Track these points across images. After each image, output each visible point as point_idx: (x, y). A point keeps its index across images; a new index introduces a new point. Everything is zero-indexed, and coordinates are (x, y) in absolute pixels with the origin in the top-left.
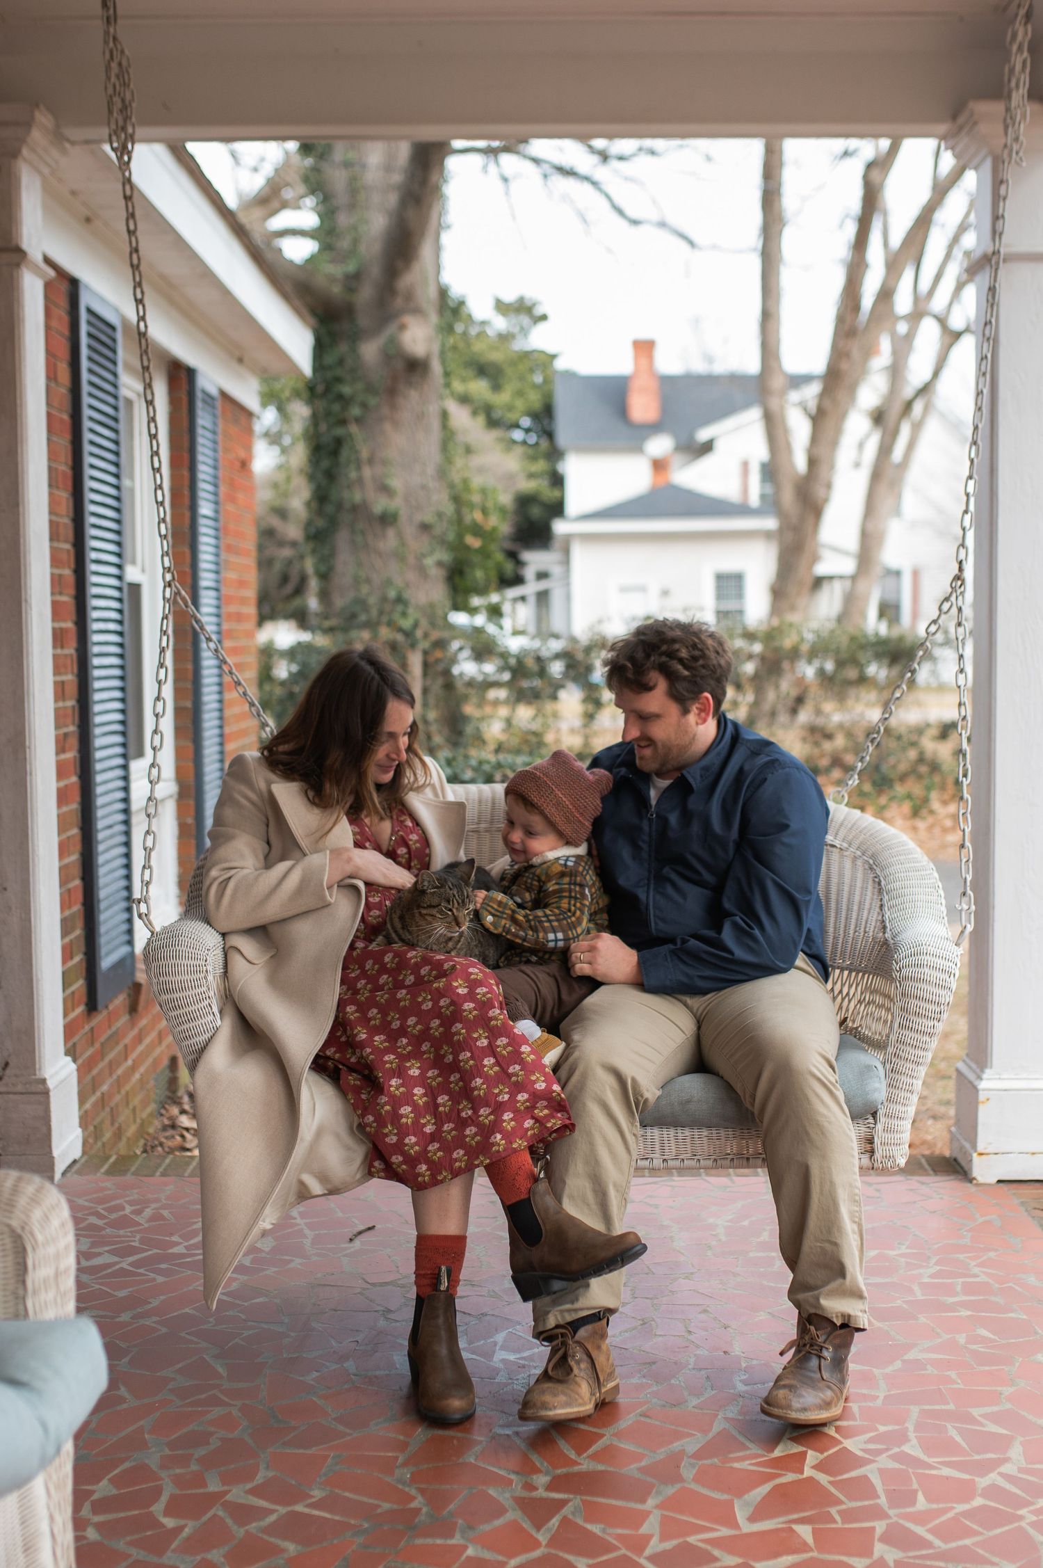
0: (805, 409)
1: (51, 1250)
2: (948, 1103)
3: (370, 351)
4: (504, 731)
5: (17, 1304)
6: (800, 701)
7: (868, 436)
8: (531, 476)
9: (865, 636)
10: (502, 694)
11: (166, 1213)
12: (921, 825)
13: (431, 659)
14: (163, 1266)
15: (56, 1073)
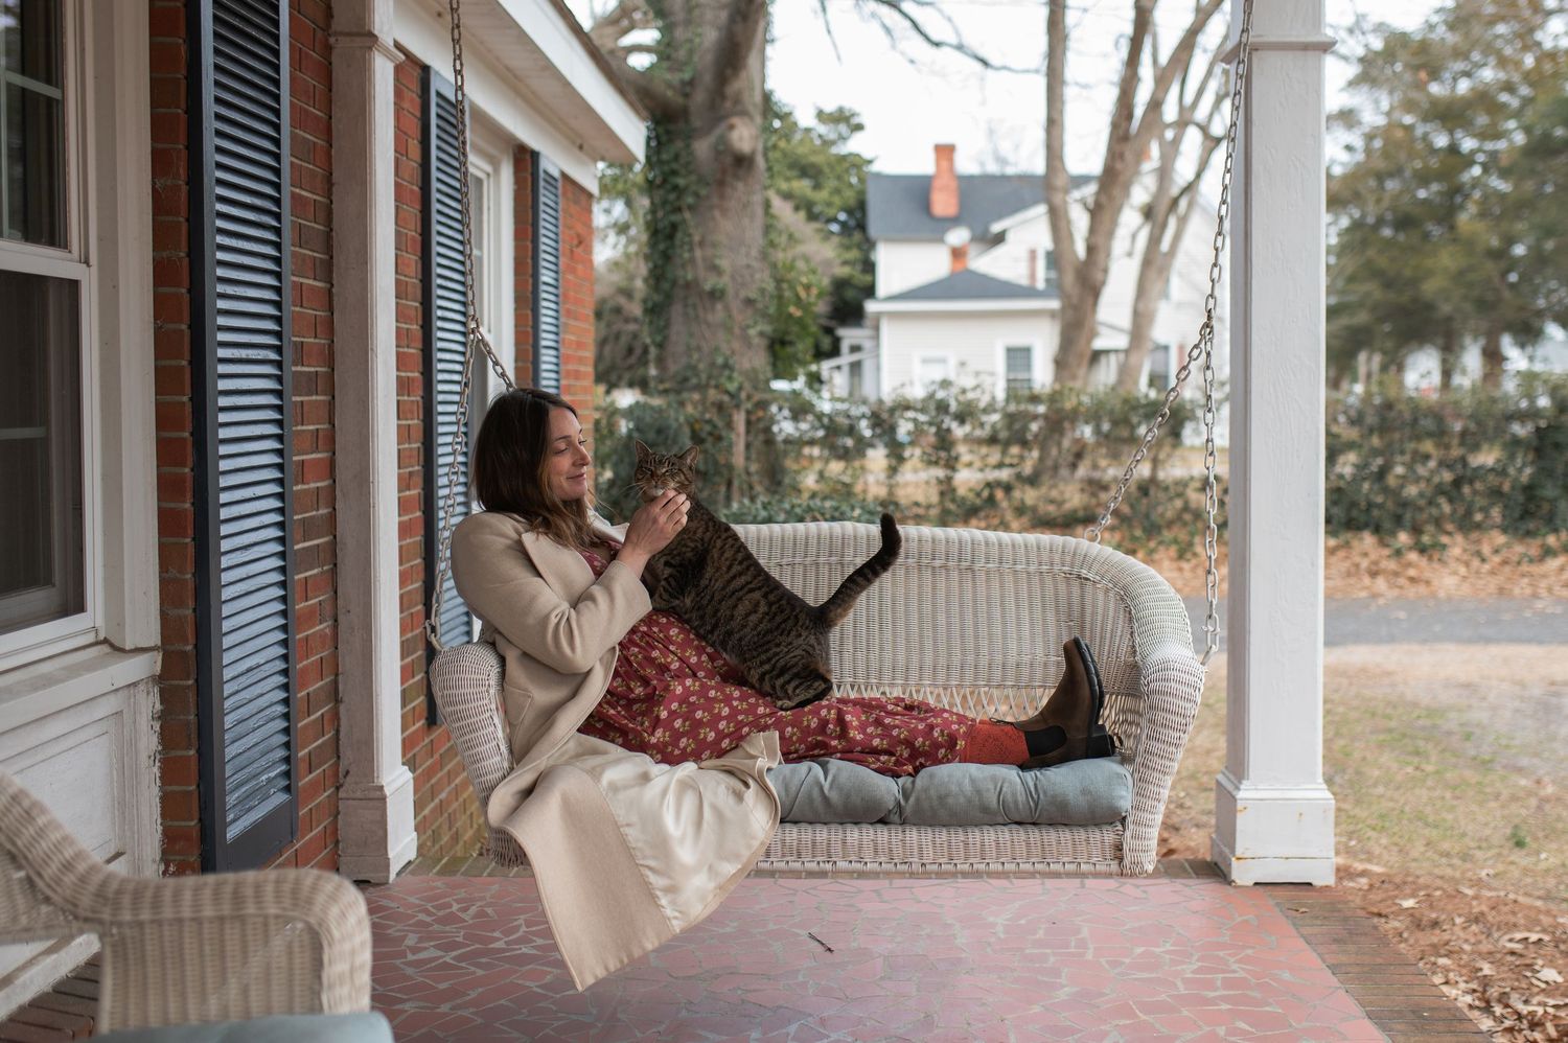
0: (1085, 204)
1: (347, 946)
2: (1210, 813)
3: (702, 148)
4: (817, 482)
5: (312, 999)
6: (1079, 456)
7: (1139, 229)
8: (845, 263)
9: (1137, 399)
10: (816, 451)
11: (489, 911)
12: (1186, 566)
13: (753, 418)
14: (484, 960)
15: (393, 781)
